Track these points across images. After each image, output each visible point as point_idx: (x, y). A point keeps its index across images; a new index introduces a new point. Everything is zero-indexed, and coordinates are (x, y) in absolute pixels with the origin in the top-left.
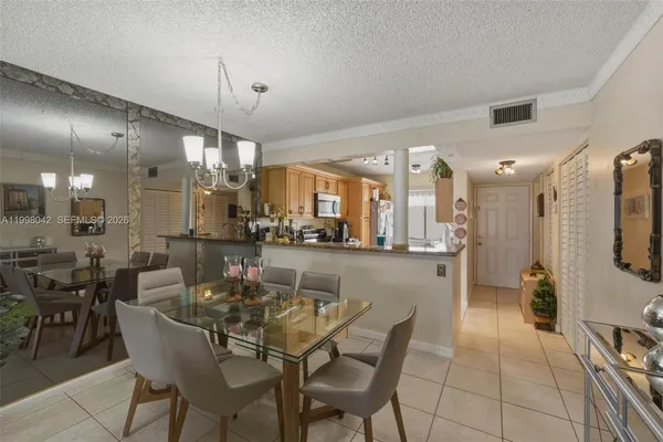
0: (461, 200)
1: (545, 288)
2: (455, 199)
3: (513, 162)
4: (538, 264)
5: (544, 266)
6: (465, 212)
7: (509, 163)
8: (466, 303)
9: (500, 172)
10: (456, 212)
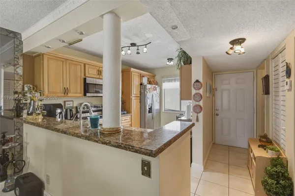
0: (197, 81)
1: (279, 169)
2: (193, 81)
3: (243, 40)
4: (265, 137)
5: (270, 137)
6: (201, 91)
7: (239, 41)
8: (201, 167)
9: (231, 52)
10: (194, 92)
